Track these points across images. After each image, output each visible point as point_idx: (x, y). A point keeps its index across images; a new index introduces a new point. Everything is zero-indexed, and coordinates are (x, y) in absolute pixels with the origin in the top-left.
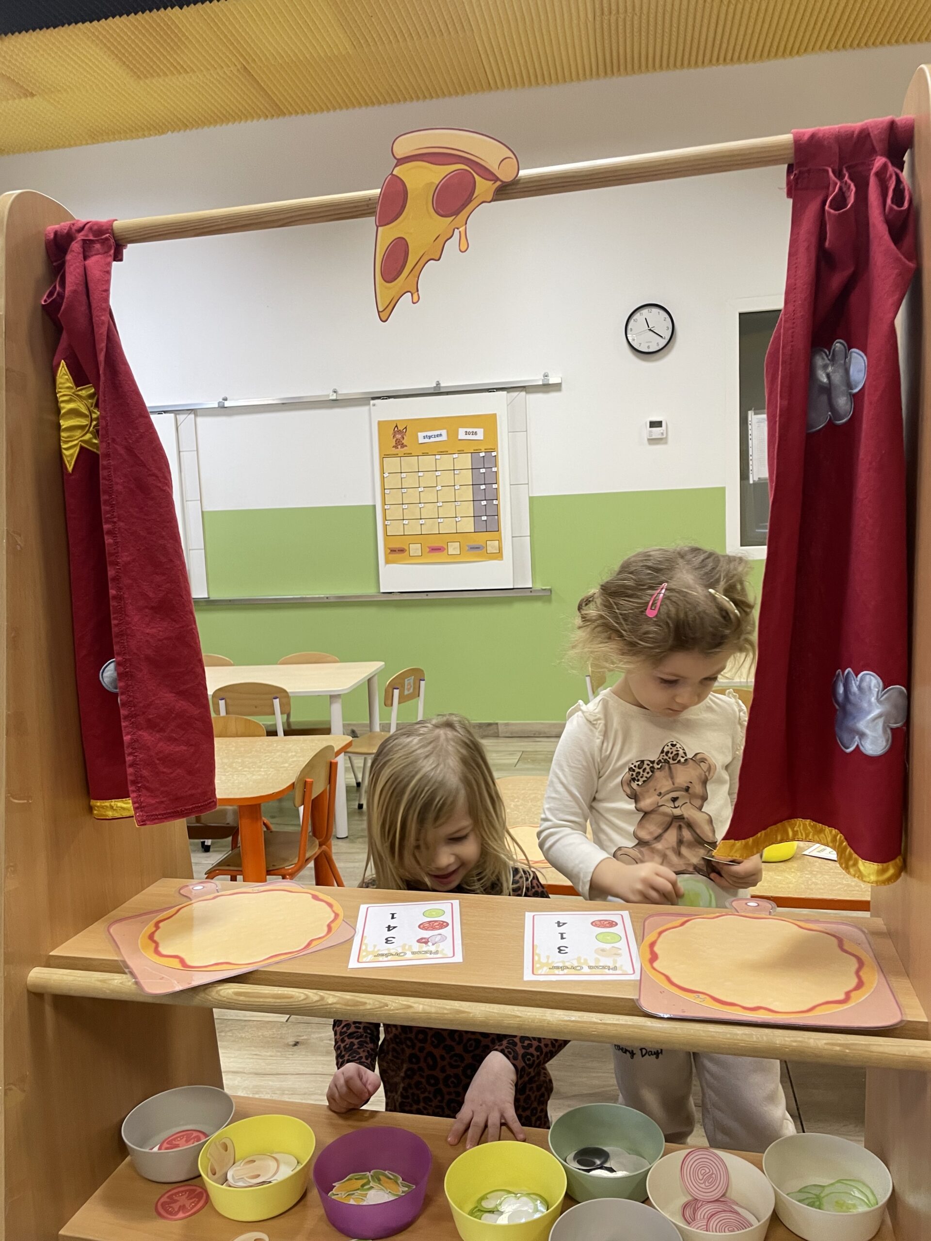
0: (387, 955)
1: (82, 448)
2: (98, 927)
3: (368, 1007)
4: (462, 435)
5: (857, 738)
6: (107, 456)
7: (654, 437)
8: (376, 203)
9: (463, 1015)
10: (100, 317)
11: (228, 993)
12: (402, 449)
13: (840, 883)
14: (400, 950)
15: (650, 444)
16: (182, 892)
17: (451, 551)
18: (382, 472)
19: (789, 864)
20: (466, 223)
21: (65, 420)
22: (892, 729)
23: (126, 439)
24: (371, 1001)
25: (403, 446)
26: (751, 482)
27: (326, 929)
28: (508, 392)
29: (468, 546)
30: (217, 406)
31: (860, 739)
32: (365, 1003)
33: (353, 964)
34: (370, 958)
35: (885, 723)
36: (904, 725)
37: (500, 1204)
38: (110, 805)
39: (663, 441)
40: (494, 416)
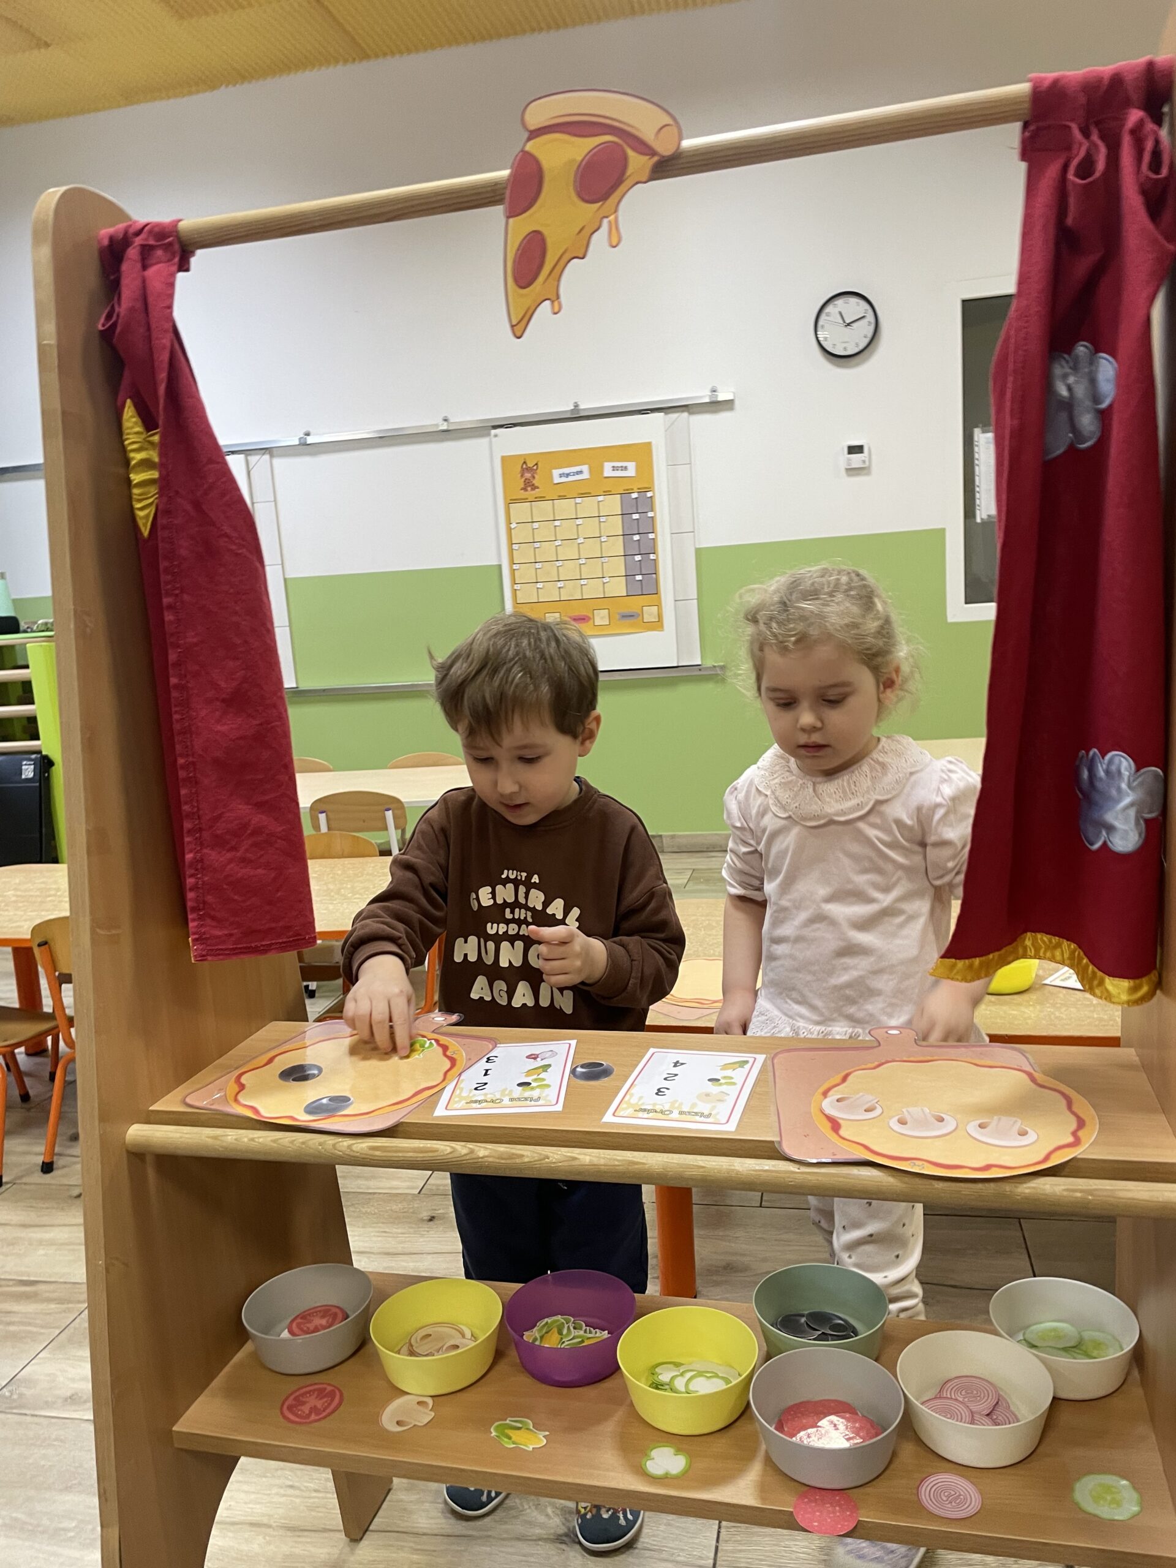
1: (157, 507)
3: (526, 1160)
4: (608, 471)
5: (1104, 833)
7: (853, 466)
8: (504, 188)
9: (636, 1166)
11: (362, 1149)
12: (533, 492)
13: (1089, 1017)
15: (849, 475)
17: (598, 621)
18: (509, 522)
19: (1025, 997)
20: (616, 211)
21: (137, 473)
22: (1147, 821)
23: (192, 491)
24: (529, 1154)
25: (534, 488)
26: (978, 520)
28: (666, 413)
29: (619, 614)
30: (297, 443)
31: (1108, 834)
32: (522, 1156)
35: (1138, 812)
36: (1160, 815)
39: (865, 472)
40: (648, 445)
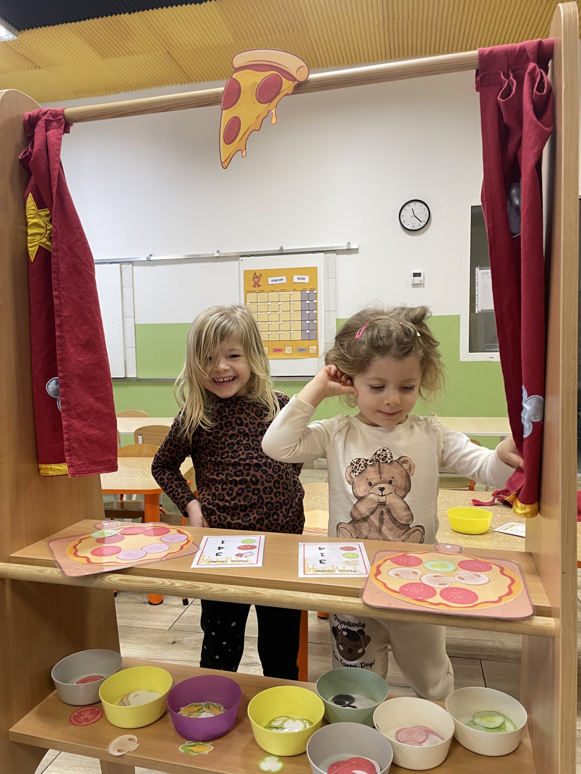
0: (215, 562)
1: (40, 247)
2: (42, 543)
3: (201, 589)
4: (295, 279)
6: (56, 250)
7: (415, 283)
8: (221, 96)
10: (54, 165)
11: (116, 580)
12: (258, 288)
13: (515, 548)
14: (224, 559)
15: (413, 287)
16: (96, 526)
17: (287, 352)
18: (246, 301)
19: (484, 536)
20: (275, 107)
21: (31, 229)
22: (533, 423)
23: (68, 241)
24: (202, 586)
25: (259, 286)
26: (477, 312)
27: (179, 548)
28: (326, 254)
29: (297, 349)
30: (146, 259)
32: (199, 587)
33: (194, 565)
34: (205, 563)
36: (541, 422)
37: (283, 724)
38: (51, 467)
39: (422, 286)
40: (316, 268)
